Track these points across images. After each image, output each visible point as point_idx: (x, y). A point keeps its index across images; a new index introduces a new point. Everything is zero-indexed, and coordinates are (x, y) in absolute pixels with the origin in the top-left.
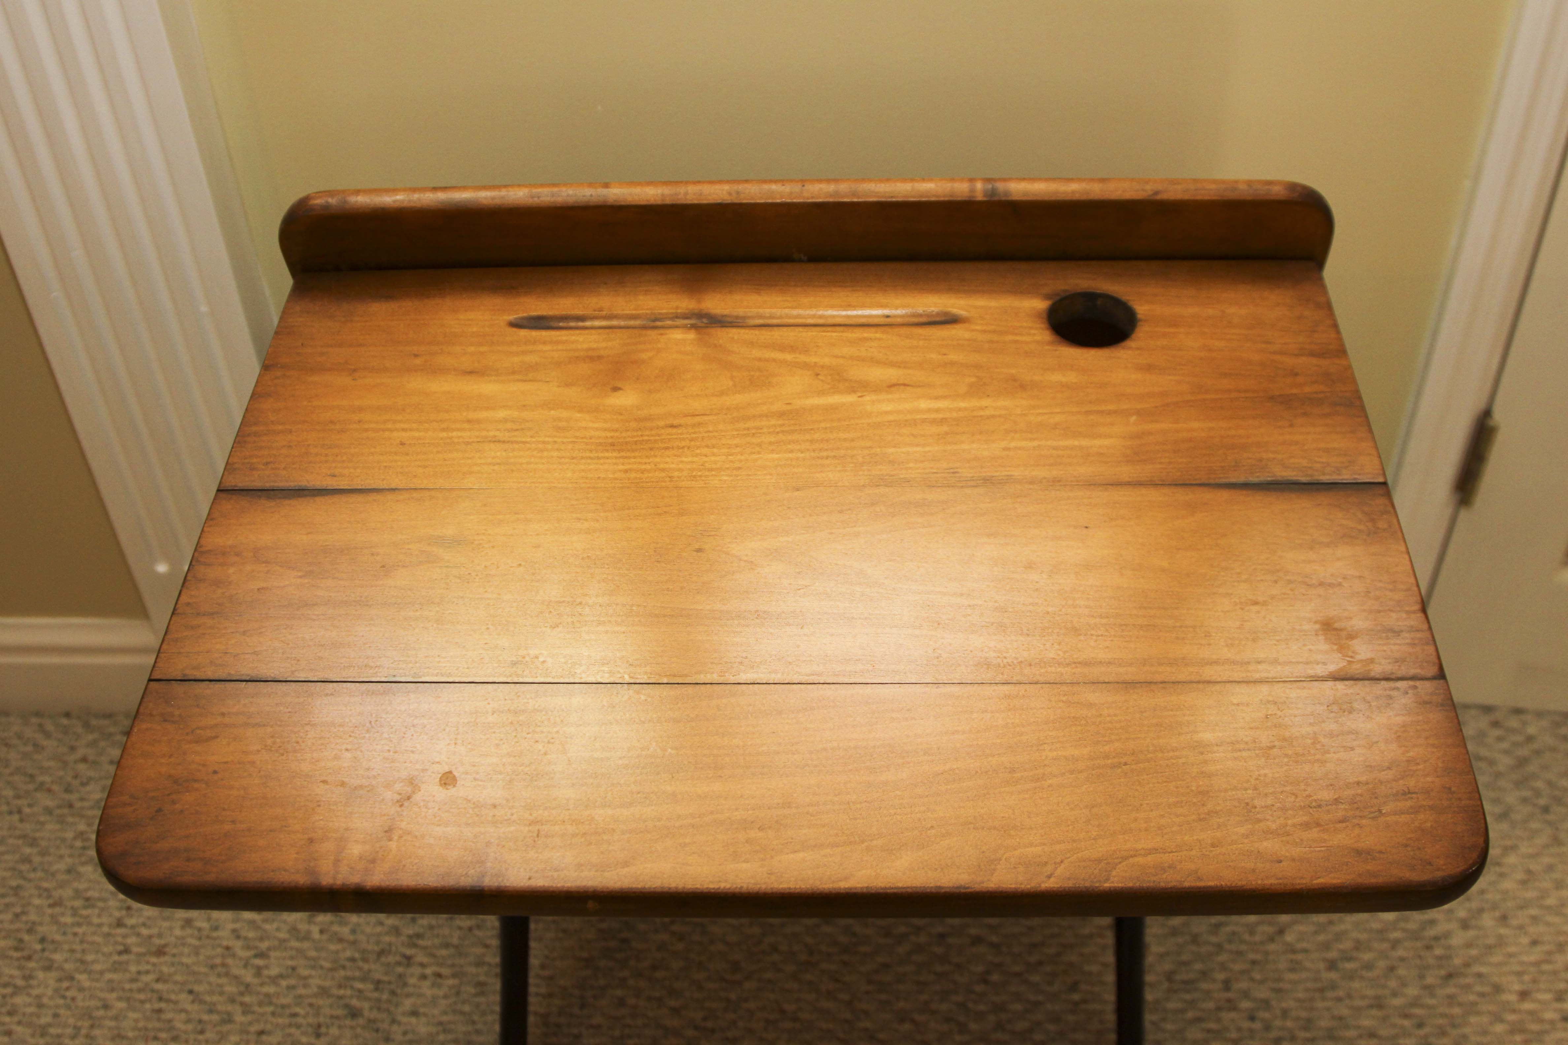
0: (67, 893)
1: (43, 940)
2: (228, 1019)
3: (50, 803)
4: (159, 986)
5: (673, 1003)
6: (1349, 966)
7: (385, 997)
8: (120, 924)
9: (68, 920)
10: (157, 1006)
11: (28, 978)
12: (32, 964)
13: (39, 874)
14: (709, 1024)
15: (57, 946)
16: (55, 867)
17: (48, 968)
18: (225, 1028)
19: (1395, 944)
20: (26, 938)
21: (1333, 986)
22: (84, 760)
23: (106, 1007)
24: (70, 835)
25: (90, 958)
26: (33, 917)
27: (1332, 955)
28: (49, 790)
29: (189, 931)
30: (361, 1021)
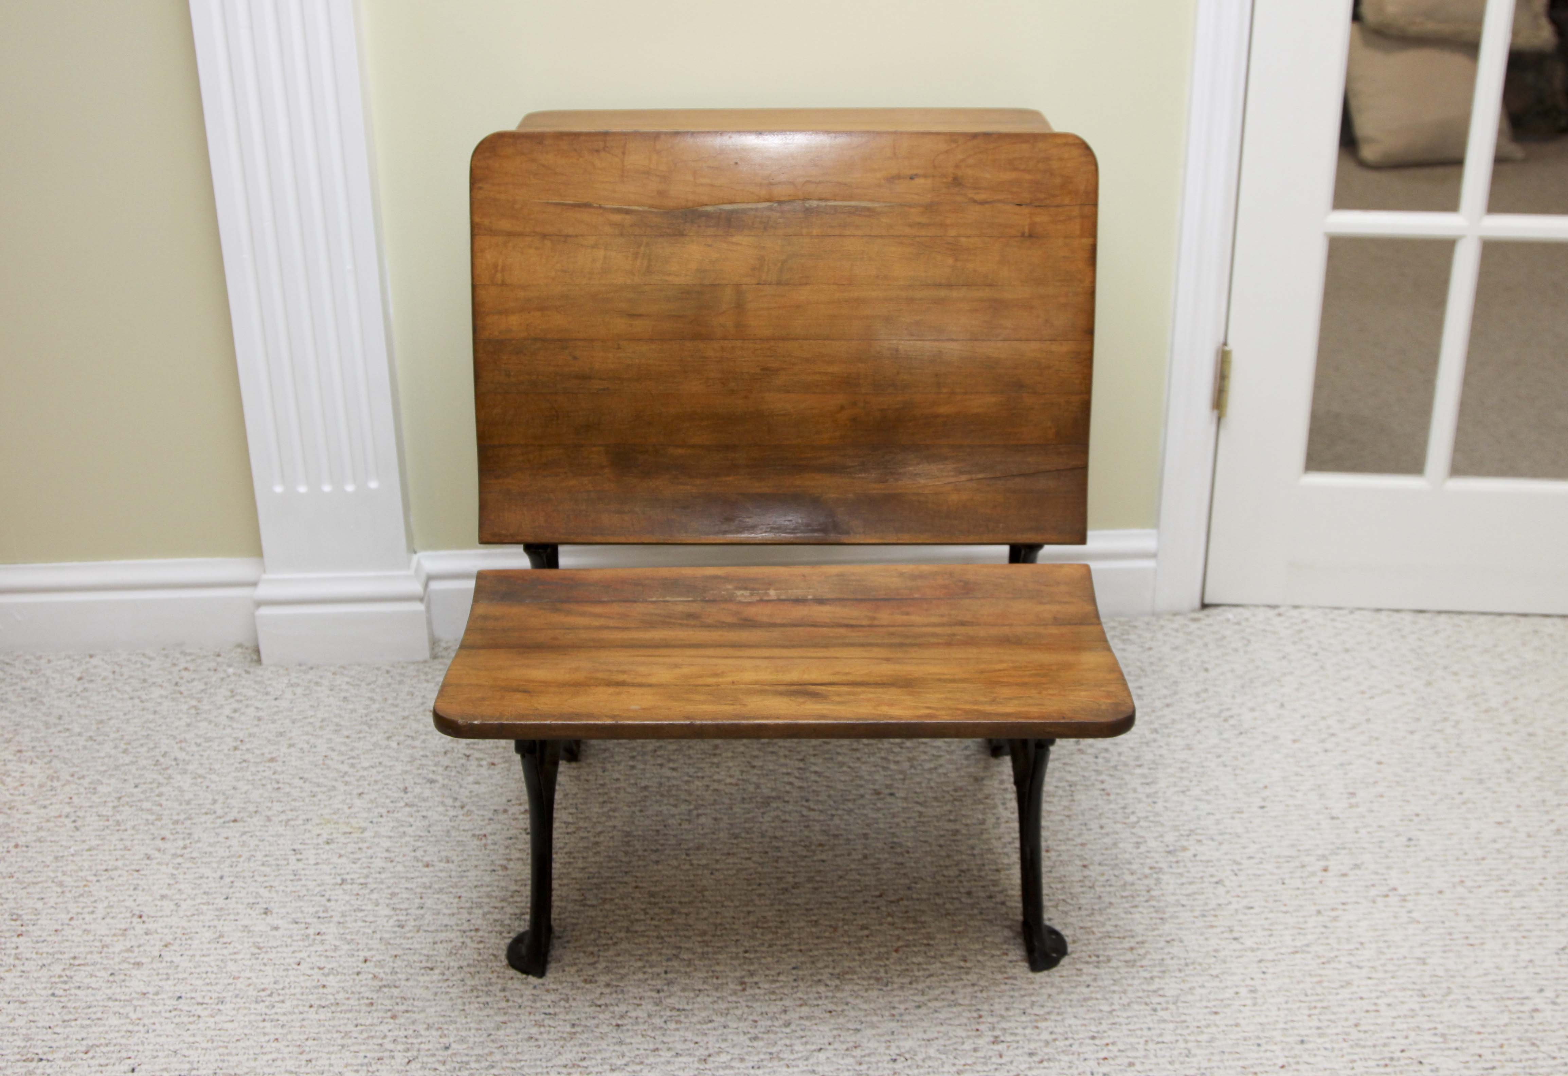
0: (188, 736)
1: (176, 759)
2: (334, 788)
3: (164, 693)
4: (276, 776)
5: (671, 765)
6: (1166, 731)
7: (453, 774)
8: (236, 748)
9: (194, 748)
10: (276, 786)
11: (170, 777)
12: (169, 771)
13: (164, 727)
14: (700, 774)
15: (188, 763)
16: (177, 723)
17: (185, 772)
18: (333, 793)
19: (1200, 720)
20: (162, 760)
21: (1155, 741)
22: (186, 669)
23: (235, 788)
24: (184, 707)
25: (217, 766)
26: (164, 749)
27: (1156, 726)
28: (161, 686)
29: (292, 749)
30: (438, 785)
